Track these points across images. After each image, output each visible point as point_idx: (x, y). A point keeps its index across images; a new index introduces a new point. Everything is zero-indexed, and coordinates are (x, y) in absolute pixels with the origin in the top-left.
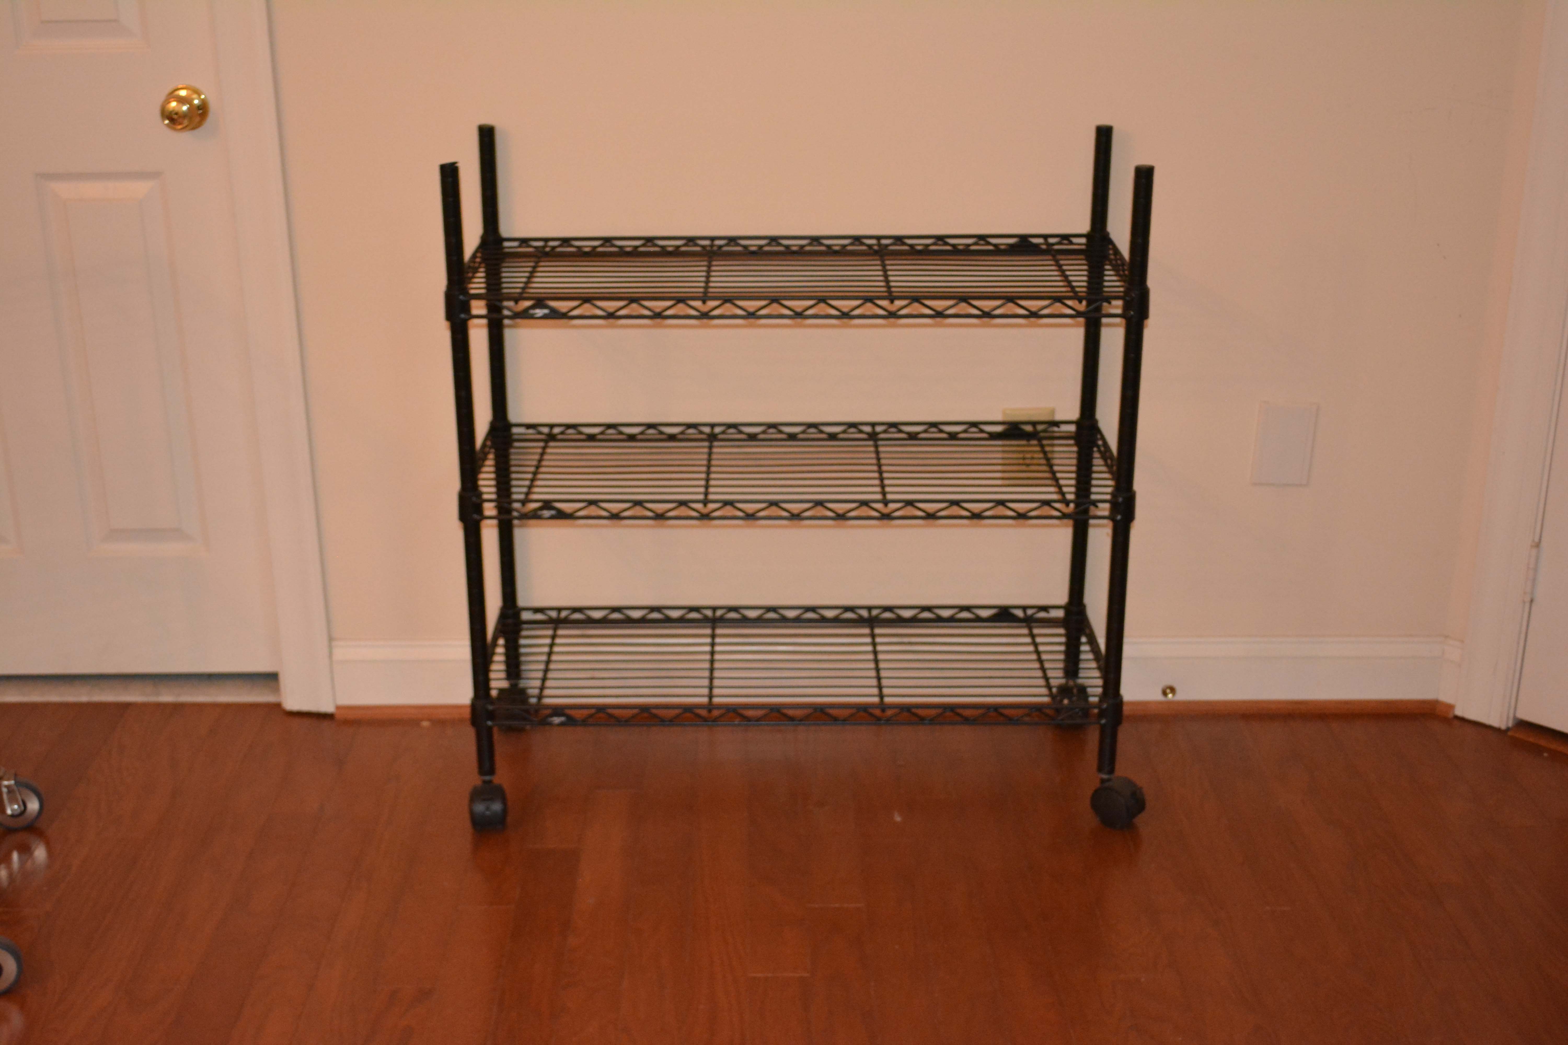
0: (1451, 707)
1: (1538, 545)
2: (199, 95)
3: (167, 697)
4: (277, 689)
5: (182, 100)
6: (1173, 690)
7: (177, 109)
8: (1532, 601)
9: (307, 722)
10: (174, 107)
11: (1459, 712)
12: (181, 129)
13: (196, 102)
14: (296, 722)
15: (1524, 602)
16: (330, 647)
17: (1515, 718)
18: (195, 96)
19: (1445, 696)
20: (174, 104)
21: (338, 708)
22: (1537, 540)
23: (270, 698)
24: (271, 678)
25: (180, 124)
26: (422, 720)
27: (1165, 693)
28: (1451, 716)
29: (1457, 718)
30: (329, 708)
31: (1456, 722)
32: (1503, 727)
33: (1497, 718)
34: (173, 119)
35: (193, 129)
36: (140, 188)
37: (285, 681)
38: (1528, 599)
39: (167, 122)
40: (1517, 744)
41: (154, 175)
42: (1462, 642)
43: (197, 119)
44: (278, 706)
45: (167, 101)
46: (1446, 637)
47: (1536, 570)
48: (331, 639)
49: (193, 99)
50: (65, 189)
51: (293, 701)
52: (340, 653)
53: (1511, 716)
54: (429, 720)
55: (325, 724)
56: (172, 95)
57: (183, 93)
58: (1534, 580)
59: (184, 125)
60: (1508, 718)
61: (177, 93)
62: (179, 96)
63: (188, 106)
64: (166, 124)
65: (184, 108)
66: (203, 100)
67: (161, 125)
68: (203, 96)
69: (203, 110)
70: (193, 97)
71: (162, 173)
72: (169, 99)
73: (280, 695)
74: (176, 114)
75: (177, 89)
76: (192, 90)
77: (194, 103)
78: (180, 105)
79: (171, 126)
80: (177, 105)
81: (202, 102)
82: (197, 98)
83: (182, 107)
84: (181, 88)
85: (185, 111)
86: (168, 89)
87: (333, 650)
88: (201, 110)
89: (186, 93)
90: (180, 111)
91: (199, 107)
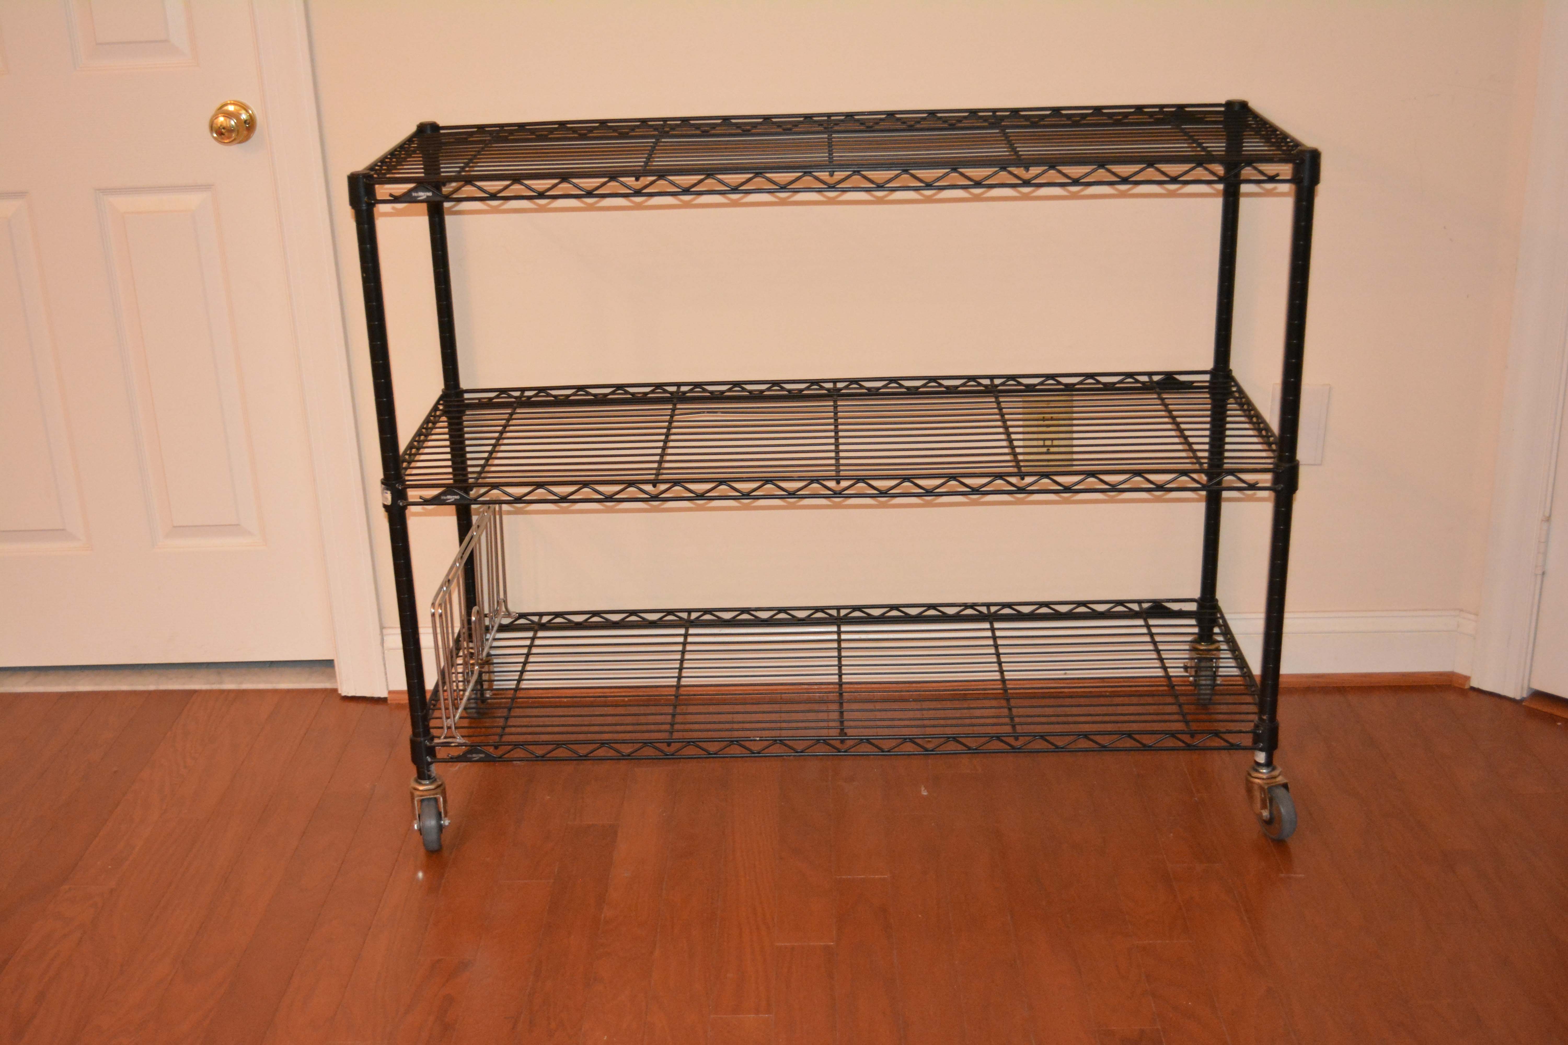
0: (1467, 678)
1: (1548, 519)
2: (247, 111)
3: (230, 684)
4: (333, 676)
5: (229, 115)
7: (225, 125)
8: (1543, 573)
9: (362, 706)
10: (222, 122)
11: (1474, 683)
12: (229, 142)
13: (244, 117)
14: (352, 705)
15: (1536, 575)
16: (382, 635)
17: (1529, 688)
18: (243, 112)
19: (1461, 668)
20: (221, 119)
21: (390, 692)
22: (1547, 514)
23: (328, 685)
24: (328, 665)
25: (228, 138)
28: (1467, 687)
29: (1473, 689)
30: (383, 694)
31: (1473, 695)
32: (1518, 698)
33: (1513, 689)
34: (222, 134)
35: (240, 142)
36: (193, 200)
37: (341, 668)
38: (1540, 572)
39: (215, 135)
40: (1532, 713)
41: (207, 187)
42: (1476, 614)
43: (245, 132)
44: (335, 691)
45: (216, 116)
46: (1461, 610)
47: (1547, 542)
48: (382, 628)
49: (241, 114)
50: (123, 203)
51: (346, 690)
52: (390, 641)
53: (1526, 686)
55: (379, 708)
56: (221, 111)
57: (231, 108)
58: (1545, 554)
59: (234, 139)
60: (1522, 688)
61: (226, 108)
62: (228, 111)
63: (235, 121)
64: (214, 137)
65: (233, 123)
66: (250, 115)
67: (209, 139)
68: (250, 112)
69: (250, 125)
70: (240, 112)
71: (213, 185)
72: (218, 115)
73: (336, 682)
74: (224, 128)
75: (226, 105)
76: (240, 106)
77: (242, 118)
78: (228, 120)
79: (219, 140)
80: (225, 120)
81: (249, 117)
82: (245, 114)
83: (230, 122)
84: (231, 104)
85: (233, 125)
86: (218, 105)
87: (385, 638)
88: (248, 124)
89: (235, 109)
90: (228, 126)
91: (245, 122)
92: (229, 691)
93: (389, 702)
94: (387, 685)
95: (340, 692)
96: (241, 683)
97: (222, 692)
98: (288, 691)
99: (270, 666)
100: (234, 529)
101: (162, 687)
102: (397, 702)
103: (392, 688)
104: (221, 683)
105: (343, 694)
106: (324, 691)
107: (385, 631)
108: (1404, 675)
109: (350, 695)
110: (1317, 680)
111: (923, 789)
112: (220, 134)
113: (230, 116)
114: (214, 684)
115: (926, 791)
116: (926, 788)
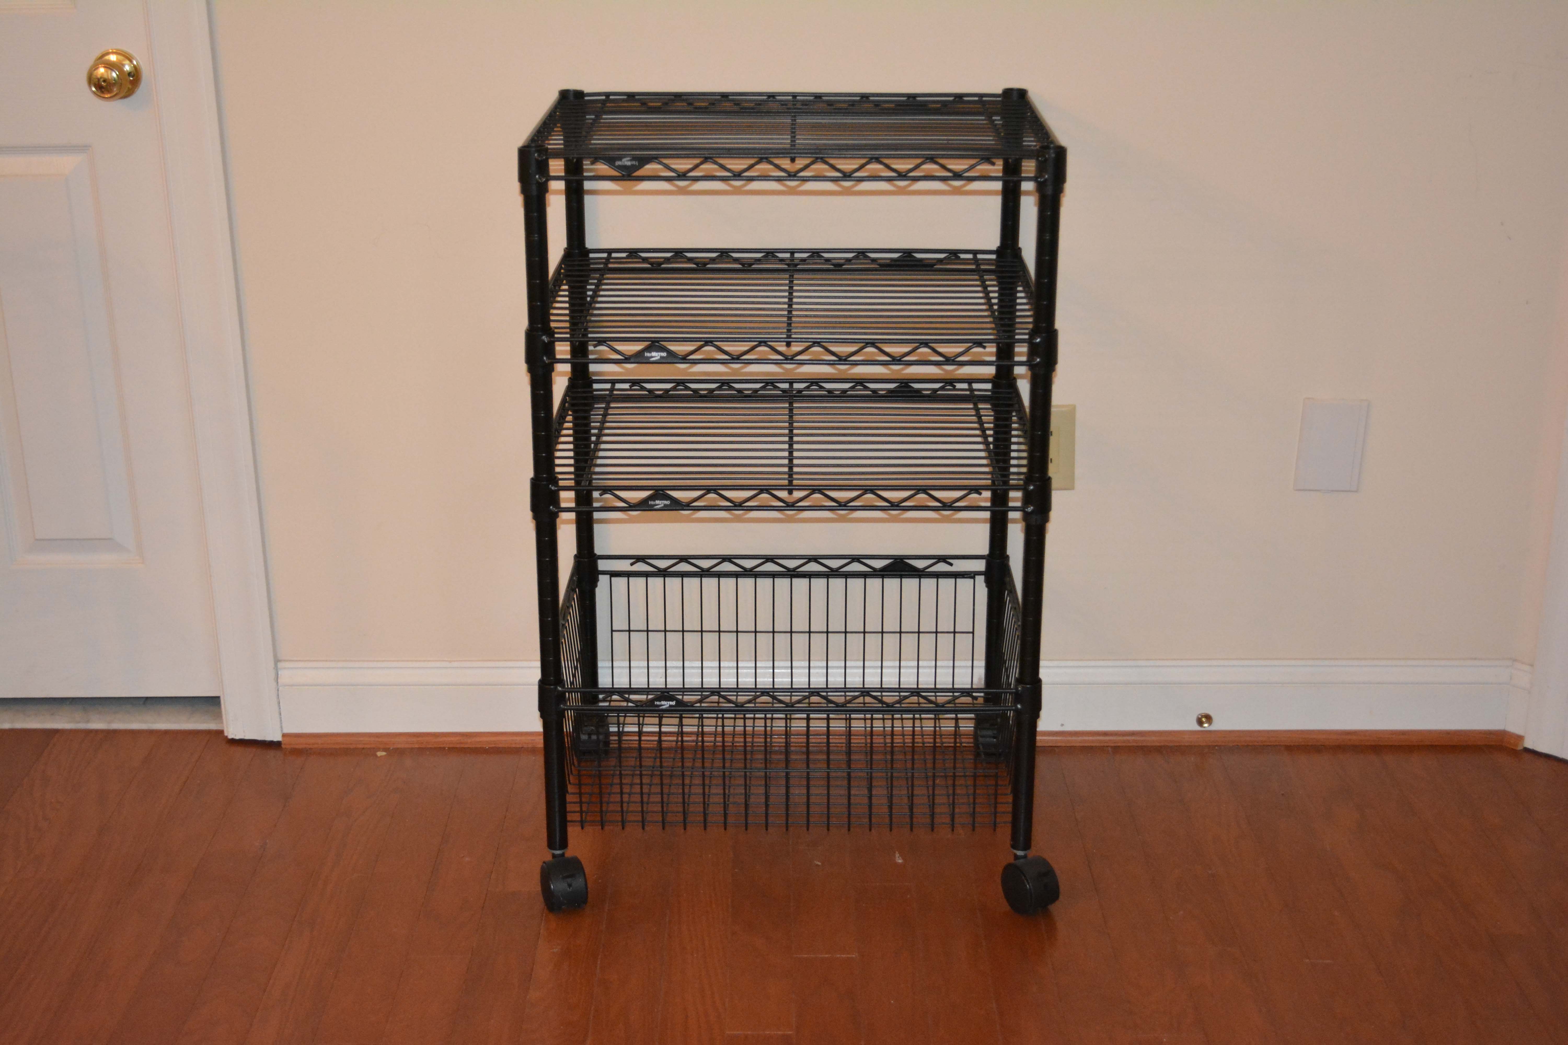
0: (1520, 738)
2: (131, 61)
3: (98, 723)
4: (218, 715)
5: (110, 66)
6: (1209, 718)
7: (105, 76)
9: (250, 751)
10: (102, 74)
11: (1529, 744)
12: (110, 97)
13: (127, 68)
14: (239, 750)
16: (276, 669)
18: (127, 62)
19: (1513, 727)
20: (102, 70)
21: (284, 735)
23: (212, 726)
24: (213, 702)
25: (109, 93)
26: (379, 749)
27: (1200, 722)
28: (1520, 748)
29: (1527, 750)
30: (277, 737)
31: (1527, 757)
34: (102, 87)
35: (124, 97)
36: (67, 163)
37: (228, 706)
39: (94, 89)
41: (83, 148)
42: (1532, 665)
43: (128, 87)
44: (220, 733)
45: (95, 67)
46: (1515, 660)
48: (277, 661)
49: (123, 65)
51: (234, 731)
52: (285, 676)
54: (385, 750)
55: (271, 753)
56: (101, 60)
57: (113, 58)
59: (114, 93)
61: (107, 57)
62: (109, 61)
63: (118, 73)
64: (93, 92)
65: (114, 75)
66: (135, 66)
67: (88, 93)
68: (135, 63)
69: (135, 78)
70: (124, 62)
71: (90, 146)
72: (98, 65)
73: (222, 723)
74: (104, 81)
75: (108, 54)
76: (124, 56)
77: (125, 69)
78: (109, 71)
79: (99, 94)
80: (106, 71)
81: (133, 69)
82: (128, 64)
83: (111, 74)
84: (113, 53)
85: (114, 78)
86: (97, 53)
87: (279, 673)
88: (133, 77)
89: (117, 59)
90: (110, 78)
91: (129, 74)
92: (97, 731)
93: (283, 746)
94: (281, 727)
95: (226, 734)
96: (110, 722)
97: (89, 732)
98: (166, 732)
99: (144, 704)
100: (107, 543)
101: (19, 725)
102: (292, 746)
103: (286, 731)
104: (88, 722)
105: (230, 737)
106: (209, 732)
107: (280, 665)
108: (1448, 733)
109: (237, 738)
110: (1349, 737)
111: (897, 855)
112: (99, 87)
113: (113, 67)
114: (79, 722)
115: (900, 858)
116: (901, 855)
